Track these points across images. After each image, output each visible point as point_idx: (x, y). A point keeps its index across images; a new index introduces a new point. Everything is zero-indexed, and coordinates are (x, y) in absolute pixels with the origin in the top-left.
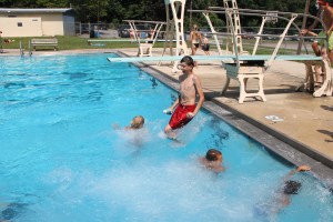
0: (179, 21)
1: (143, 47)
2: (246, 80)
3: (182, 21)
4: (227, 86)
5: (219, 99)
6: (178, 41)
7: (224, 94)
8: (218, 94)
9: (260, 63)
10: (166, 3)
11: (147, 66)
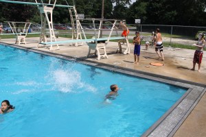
3: (51, 22)
4: (89, 54)
6: (51, 33)
8: (85, 58)
9: (104, 42)
10: (41, 12)
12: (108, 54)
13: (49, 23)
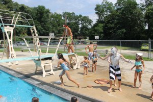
2: (45, 66)
3: (12, 40)
4: (36, 70)
5: (33, 76)
7: (36, 74)
9: (50, 58)
10: (3, 32)
12: (54, 70)
13: (9, 40)
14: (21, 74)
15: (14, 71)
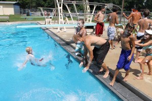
0: (60, 8)
1: (47, 20)
5: (73, 44)
6: (60, 17)
11: (47, 29)
14: (64, 41)
15: (59, 37)
